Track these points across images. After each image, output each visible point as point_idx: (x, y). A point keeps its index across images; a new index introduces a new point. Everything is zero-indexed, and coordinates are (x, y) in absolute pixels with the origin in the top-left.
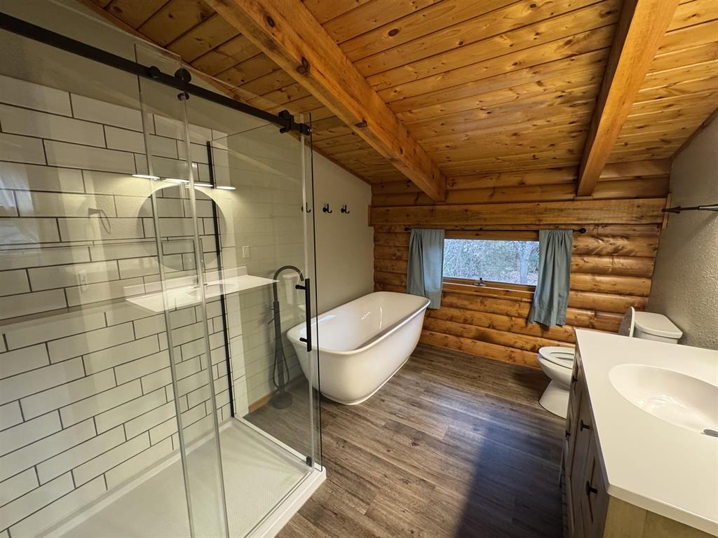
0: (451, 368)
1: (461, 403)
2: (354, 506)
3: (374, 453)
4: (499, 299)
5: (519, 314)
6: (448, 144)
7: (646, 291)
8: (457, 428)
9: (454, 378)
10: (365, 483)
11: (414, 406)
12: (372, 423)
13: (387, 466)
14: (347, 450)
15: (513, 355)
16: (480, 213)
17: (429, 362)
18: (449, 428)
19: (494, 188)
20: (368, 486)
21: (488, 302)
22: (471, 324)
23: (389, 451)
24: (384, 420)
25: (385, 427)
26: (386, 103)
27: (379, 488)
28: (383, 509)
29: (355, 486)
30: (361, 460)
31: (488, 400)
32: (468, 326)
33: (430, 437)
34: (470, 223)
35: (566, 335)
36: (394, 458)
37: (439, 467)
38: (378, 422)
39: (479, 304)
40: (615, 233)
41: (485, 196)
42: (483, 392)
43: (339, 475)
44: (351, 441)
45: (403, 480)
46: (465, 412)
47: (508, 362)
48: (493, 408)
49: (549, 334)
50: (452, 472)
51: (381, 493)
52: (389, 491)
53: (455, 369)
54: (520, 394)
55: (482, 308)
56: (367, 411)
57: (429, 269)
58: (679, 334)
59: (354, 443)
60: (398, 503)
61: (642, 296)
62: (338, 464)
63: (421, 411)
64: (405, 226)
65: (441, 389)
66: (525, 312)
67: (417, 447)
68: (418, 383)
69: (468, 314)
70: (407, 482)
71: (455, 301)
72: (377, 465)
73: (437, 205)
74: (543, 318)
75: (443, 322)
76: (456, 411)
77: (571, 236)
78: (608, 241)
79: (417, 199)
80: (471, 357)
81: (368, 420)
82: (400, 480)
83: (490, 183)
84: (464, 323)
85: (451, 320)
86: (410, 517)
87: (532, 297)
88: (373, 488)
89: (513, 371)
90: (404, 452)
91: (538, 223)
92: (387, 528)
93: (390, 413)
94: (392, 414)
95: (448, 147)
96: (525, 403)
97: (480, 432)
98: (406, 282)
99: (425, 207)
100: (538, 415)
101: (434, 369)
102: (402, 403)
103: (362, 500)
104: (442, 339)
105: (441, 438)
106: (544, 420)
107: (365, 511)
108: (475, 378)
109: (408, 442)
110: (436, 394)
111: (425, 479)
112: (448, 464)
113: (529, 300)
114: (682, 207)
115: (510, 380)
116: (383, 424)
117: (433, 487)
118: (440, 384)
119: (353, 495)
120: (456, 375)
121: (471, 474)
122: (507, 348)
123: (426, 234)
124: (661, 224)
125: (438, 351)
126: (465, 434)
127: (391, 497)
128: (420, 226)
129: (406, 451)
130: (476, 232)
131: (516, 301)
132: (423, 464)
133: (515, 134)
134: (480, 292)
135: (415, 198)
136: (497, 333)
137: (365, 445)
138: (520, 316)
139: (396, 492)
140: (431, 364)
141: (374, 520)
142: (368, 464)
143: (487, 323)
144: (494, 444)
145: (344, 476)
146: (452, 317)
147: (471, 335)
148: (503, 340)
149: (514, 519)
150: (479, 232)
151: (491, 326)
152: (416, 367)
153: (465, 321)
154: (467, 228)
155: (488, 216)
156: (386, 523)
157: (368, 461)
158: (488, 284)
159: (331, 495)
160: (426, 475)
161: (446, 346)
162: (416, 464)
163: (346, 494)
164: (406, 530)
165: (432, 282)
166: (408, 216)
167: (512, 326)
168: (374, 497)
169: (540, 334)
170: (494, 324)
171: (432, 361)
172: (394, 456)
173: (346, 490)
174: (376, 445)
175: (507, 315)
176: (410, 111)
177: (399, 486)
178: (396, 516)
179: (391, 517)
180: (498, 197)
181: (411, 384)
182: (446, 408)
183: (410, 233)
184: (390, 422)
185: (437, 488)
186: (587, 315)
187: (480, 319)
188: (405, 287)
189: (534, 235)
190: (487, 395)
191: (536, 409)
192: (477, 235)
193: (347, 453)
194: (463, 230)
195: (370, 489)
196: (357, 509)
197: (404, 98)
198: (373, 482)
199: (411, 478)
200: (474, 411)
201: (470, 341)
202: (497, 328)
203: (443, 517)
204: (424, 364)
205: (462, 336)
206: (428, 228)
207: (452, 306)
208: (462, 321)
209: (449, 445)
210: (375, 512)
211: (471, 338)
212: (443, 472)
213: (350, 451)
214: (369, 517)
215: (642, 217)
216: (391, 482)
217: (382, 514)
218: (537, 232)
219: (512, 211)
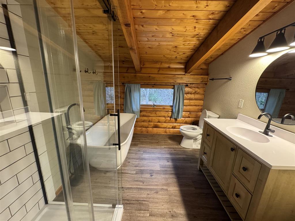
0: (148, 141)
1: (158, 153)
2: (143, 215)
3: (138, 187)
4: (161, 111)
5: (168, 116)
6: (150, 46)
7: (202, 104)
8: (162, 163)
9: (151, 144)
10: (142, 202)
11: (143, 160)
12: (130, 174)
13: (146, 190)
14: (126, 191)
15: (166, 131)
16: (155, 78)
17: (139, 140)
18: (160, 164)
19: (159, 68)
20: (144, 202)
21: (158, 113)
22: (151, 122)
23: (143, 183)
24: (134, 170)
25: (136, 173)
26: (133, 18)
27: (149, 201)
28: (155, 209)
29: (138, 205)
30: (134, 193)
31: (166, 149)
32: (150, 123)
33: (155, 170)
34: (151, 82)
35: (182, 121)
36: (147, 185)
37: (165, 181)
38: (132, 172)
39: (154, 114)
40: (195, 86)
41: (156, 71)
42: (163, 147)
43: (128, 205)
44: (126, 186)
45: (155, 192)
46: (161, 156)
47: (164, 134)
48: (169, 152)
49: (177, 121)
50: (169, 181)
51: (150, 203)
52: (153, 200)
53: (149, 141)
54: (174, 144)
55: (155, 115)
56: (125, 169)
57: (134, 101)
58: (218, 116)
59: (127, 186)
60: (159, 203)
61: (201, 106)
62: (125, 200)
63: (146, 161)
64: (122, 82)
65: (148, 150)
66: (170, 115)
67: (153, 177)
68: (139, 150)
69: (150, 118)
70: (157, 193)
71: (145, 114)
72: (142, 191)
73: (137, 73)
74: (176, 116)
75: (140, 123)
76: (158, 157)
77: (184, 87)
78: (193, 89)
79: (127, 70)
80: (152, 135)
81: (127, 173)
82: (154, 193)
83: (158, 66)
84: (149, 122)
85: (143, 122)
86: (166, 206)
87: (172, 110)
88: (146, 202)
89: (167, 137)
90: (149, 181)
91: (175, 82)
92: (161, 216)
93: (134, 166)
94: (136, 166)
95: (149, 47)
96: (177, 147)
97: (169, 162)
98: (123, 108)
99: (132, 74)
100: (182, 150)
101: (142, 143)
102: (137, 160)
103: (145, 210)
104: (140, 130)
105: (159, 169)
106: (184, 151)
107: (149, 214)
108: (158, 142)
109: (148, 176)
110: (148, 152)
111: (163, 188)
112: (167, 178)
113: (171, 111)
114: (214, 78)
115: (169, 140)
116: (135, 172)
117: (167, 190)
118: (148, 148)
119: (139, 210)
120: (151, 143)
121: (176, 178)
122: (164, 129)
123: (133, 86)
124: (207, 84)
125: (139, 135)
126: (166, 164)
127: (155, 202)
128: (129, 82)
129: (150, 180)
130: (153, 86)
131: (167, 111)
132: (159, 182)
133: (176, 47)
134: (154, 109)
135: (126, 70)
136: (161, 124)
137: (132, 185)
138: (168, 117)
139: (155, 199)
140: (140, 141)
141: (154, 216)
142: (138, 193)
143: (157, 121)
144: (176, 164)
145: (131, 204)
146: (144, 121)
147: (151, 126)
148: (163, 126)
149: (195, 188)
150: (154, 86)
151: (159, 122)
152: (135, 144)
153: (149, 121)
154: (149, 84)
155: (158, 79)
156: (159, 214)
157: (137, 192)
158: (157, 106)
159: (130, 216)
160: (162, 186)
161: (142, 132)
162: (156, 184)
163: (136, 211)
164: (168, 212)
165: (136, 107)
166: (124, 77)
167: (166, 121)
168: (149, 206)
169: (175, 122)
170: (160, 121)
171: (140, 140)
172: (146, 184)
173: (136, 210)
174: (137, 183)
175: (164, 117)
176: (142, 26)
177: (155, 196)
178: (161, 209)
179: (160, 210)
180: (161, 72)
181: (137, 151)
182: (155, 157)
183: (125, 86)
184: (137, 170)
185: (168, 189)
186: (188, 113)
187: (155, 120)
188: (123, 110)
189: (173, 87)
190: (165, 148)
191: (181, 148)
192: (153, 87)
193: (126, 192)
194: (147, 84)
195: (145, 204)
196: (145, 215)
197: (144, 18)
198: (145, 199)
199: (158, 190)
200: (164, 155)
201: (151, 129)
202: (161, 122)
203: (176, 199)
204: (137, 141)
205: (148, 127)
206: (133, 84)
207: (144, 116)
208: (148, 121)
209: (163, 171)
210: (153, 212)
211: (151, 128)
212: (167, 182)
213: (127, 191)
214: (151, 216)
215: (202, 82)
216: (151, 195)
217: (156, 211)
218: (174, 86)
219: (166, 78)
